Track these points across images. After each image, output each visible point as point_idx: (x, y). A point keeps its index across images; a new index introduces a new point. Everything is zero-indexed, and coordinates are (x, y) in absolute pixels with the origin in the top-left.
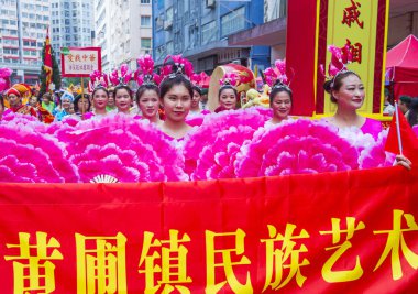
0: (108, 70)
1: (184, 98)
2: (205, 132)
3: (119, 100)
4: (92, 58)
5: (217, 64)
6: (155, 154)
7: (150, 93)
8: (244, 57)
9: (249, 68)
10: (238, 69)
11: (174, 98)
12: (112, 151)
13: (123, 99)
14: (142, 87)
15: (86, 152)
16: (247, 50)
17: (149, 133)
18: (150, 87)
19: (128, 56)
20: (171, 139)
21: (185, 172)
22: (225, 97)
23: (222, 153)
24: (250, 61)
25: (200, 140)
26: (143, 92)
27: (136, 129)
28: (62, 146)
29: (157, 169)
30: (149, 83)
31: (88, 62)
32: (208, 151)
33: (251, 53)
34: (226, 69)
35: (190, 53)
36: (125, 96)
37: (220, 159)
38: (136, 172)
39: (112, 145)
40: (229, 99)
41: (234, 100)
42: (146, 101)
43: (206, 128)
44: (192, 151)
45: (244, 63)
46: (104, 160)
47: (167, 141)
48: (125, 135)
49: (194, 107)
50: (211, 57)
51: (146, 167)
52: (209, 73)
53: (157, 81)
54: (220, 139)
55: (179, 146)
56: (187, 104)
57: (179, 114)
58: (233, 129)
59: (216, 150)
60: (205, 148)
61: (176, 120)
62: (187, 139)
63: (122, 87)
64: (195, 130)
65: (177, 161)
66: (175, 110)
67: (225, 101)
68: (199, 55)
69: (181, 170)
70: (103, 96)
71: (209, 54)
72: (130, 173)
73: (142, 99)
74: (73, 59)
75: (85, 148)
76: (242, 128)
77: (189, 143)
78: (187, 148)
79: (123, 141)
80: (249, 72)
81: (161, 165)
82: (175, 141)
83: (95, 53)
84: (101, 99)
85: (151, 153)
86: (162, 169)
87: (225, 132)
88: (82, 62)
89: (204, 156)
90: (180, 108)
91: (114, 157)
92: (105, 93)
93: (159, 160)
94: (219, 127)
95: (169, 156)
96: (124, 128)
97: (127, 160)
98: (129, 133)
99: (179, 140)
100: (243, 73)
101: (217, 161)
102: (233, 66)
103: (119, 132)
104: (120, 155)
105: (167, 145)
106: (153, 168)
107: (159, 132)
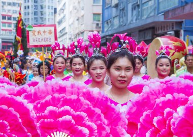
1: (127, 69)
2: (144, 99)
3: (74, 67)
4: (50, 33)
6: (102, 116)
7: (98, 63)
8: (178, 29)
9: (182, 38)
10: (172, 40)
12: (67, 113)
13: (78, 66)
14: (91, 58)
15: (46, 112)
16: (180, 23)
17: (98, 99)
18: (97, 58)
20: (116, 104)
21: (128, 133)
22: (162, 65)
23: (159, 117)
24: (182, 32)
25: (140, 105)
27: (88, 96)
29: (104, 129)
30: (97, 54)
32: (147, 115)
33: (184, 25)
34: (162, 41)
36: (79, 64)
37: (158, 122)
38: (86, 131)
39: (67, 108)
40: (164, 67)
42: (95, 69)
43: (145, 95)
44: (134, 116)
45: (177, 34)
46: (61, 119)
47: (113, 105)
48: (78, 100)
50: (150, 28)
51: (95, 127)
54: (158, 105)
55: (123, 110)
57: (123, 82)
58: (169, 97)
59: (154, 114)
60: (145, 113)
62: (130, 104)
63: (77, 56)
64: (135, 97)
65: (121, 123)
67: (161, 68)
68: (139, 27)
69: (124, 131)
70: (62, 63)
71: (148, 27)
72: (81, 131)
73: (91, 68)
75: (45, 109)
76: (176, 95)
77: (131, 108)
78: (129, 113)
79: (76, 104)
80: (182, 43)
81: (107, 125)
82: (119, 106)
83: (52, 29)
84: (60, 65)
85: (99, 116)
86: (108, 129)
87: (162, 99)
88: (43, 36)
89: (144, 120)
90: (124, 77)
91: (68, 118)
92: (64, 61)
93: (106, 121)
94: (156, 94)
95: (114, 118)
96: (78, 94)
97: (79, 120)
98: (82, 99)
99: (122, 105)
100: (177, 44)
101: (155, 124)
102: (169, 38)
103: (74, 97)
104: (73, 116)
105: (113, 110)
106: (101, 128)
107: (107, 98)
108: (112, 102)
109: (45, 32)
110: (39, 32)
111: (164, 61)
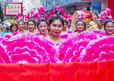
0: (25, 13)
2: (68, 41)
4: (19, 8)
5: (75, 10)
6: (46, 51)
7: (43, 23)
8: (89, 6)
9: (91, 12)
10: (85, 12)
11: (55, 25)
12: (26, 50)
13: (31, 26)
14: (39, 20)
15: (15, 50)
16: (90, 3)
17: (43, 41)
18: (43, 20)
19: (35, 6)
20: (53, 44)
21: (60, 59)
22: (79, 25)
23: (76, 51)
24: (91, 8)
25: (66, 45)
26: (40, 23)
27: (37, 40)
28: (5, 47)
29: (47, 58)
30: (42, 18)
31: (17, 9)
32: (70, 50)
33: (92, 5)
34: (79, 12)
35: (63, 5)
36: (32, 25)
37: (76, 53)
38: (37, 60)
39: (26, 47)
40: (80, 26)
41: (83, 27)
42: (41, 27)
43: (69, 40)
44: (62, 50)
45: (88, 9)
46: (23, 54)
47: (51, 45)
48: (32, 43)
49: (64, 30)
50: (73, 6)
51: (42, 57)
52: (72, 14)
53: (46, 18)
54: (75, 45)
55: (56, 48)
56: (61, 28)
57: (57, 33)
58: (82, 40)
59: (74, 49)
60: (69, 49)
61: (56, 35)
62: (60, 44)
63: (31, 21)
64: (64, 40)
65: (55, 55)
66: (55, 31)
67: (79, 27)
68: (67, 6)
69: (57, 59)
70: (22, 25)
71: (72, 5)
72: (34, 60)
73: (39, 26)
74: (10, 8)
75: (14, 48)
76: (85, 39)
77: (61, 46)
78: (60, 49)
79: (31, 45)
80: (90, 14)
81: (48, 56)
82: (55, 45)
83: (20, 5)
85: (44, 51)
86: (49, 58)
87: (78, 41)
88: (14, 9)
89: (68, 52)
90: (58, 30)
91: (27, 53)
92: (23, 23)
93: (48, 54)
94: (75, 39)
95: (52, 52)
96: (32, 39)
97: (33, 54)
98: (34, 42)
99: (56, 45)
100: (88, 14)
101: (74, 54)
102: (83, 11)
103: (30, 41)
104: (30, 52)
105: (51, 47)
106: (45, 58)
107: (48, 41)
108: (51, 43)
109: (15, 7)
110: (12, 7)
111: (80, 22)
